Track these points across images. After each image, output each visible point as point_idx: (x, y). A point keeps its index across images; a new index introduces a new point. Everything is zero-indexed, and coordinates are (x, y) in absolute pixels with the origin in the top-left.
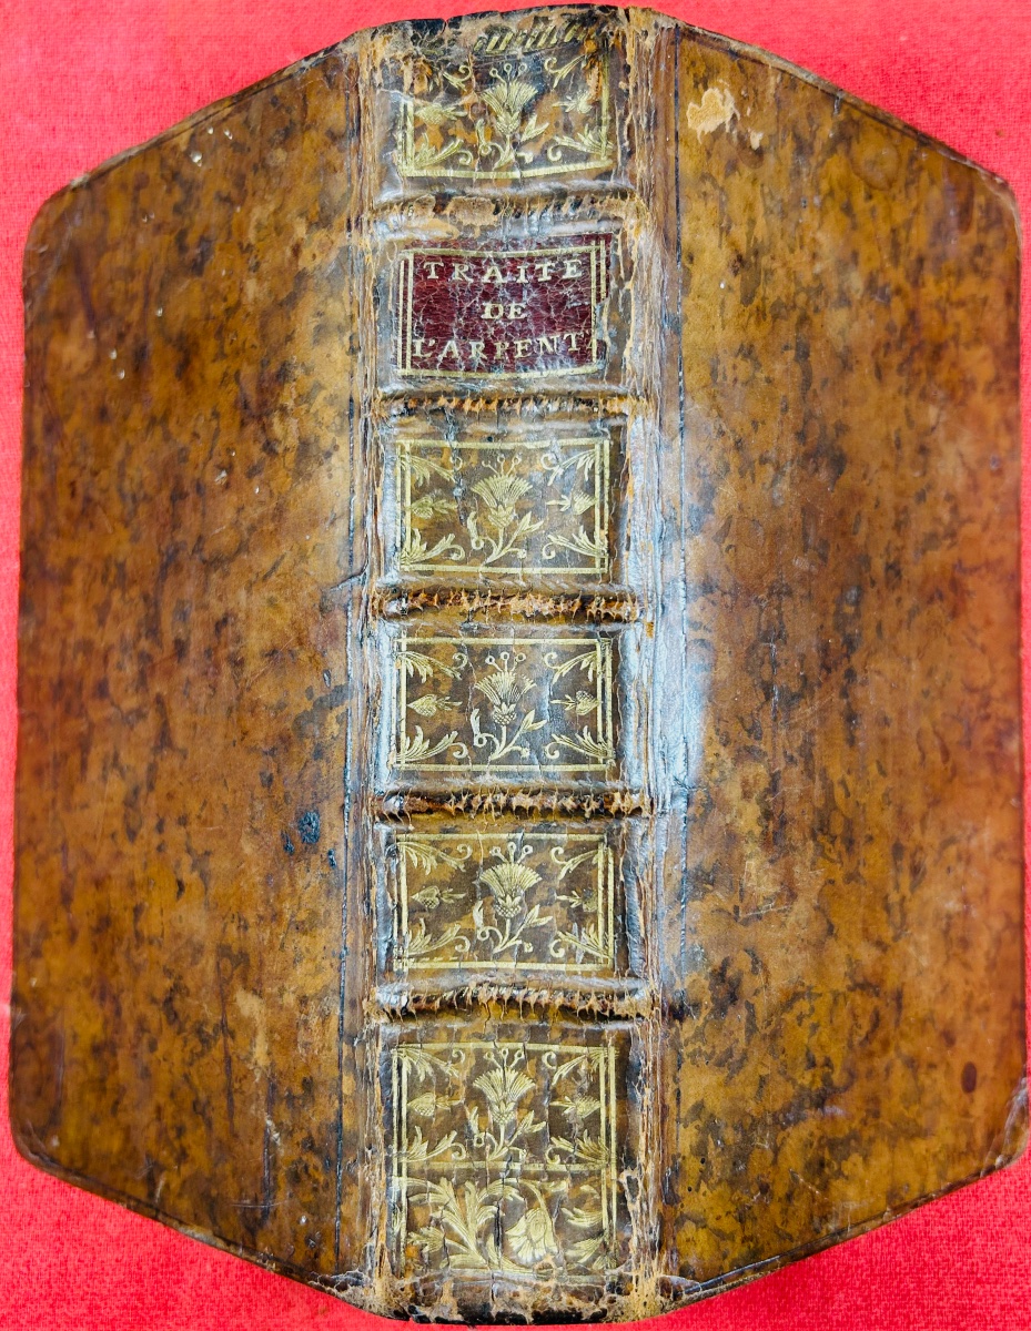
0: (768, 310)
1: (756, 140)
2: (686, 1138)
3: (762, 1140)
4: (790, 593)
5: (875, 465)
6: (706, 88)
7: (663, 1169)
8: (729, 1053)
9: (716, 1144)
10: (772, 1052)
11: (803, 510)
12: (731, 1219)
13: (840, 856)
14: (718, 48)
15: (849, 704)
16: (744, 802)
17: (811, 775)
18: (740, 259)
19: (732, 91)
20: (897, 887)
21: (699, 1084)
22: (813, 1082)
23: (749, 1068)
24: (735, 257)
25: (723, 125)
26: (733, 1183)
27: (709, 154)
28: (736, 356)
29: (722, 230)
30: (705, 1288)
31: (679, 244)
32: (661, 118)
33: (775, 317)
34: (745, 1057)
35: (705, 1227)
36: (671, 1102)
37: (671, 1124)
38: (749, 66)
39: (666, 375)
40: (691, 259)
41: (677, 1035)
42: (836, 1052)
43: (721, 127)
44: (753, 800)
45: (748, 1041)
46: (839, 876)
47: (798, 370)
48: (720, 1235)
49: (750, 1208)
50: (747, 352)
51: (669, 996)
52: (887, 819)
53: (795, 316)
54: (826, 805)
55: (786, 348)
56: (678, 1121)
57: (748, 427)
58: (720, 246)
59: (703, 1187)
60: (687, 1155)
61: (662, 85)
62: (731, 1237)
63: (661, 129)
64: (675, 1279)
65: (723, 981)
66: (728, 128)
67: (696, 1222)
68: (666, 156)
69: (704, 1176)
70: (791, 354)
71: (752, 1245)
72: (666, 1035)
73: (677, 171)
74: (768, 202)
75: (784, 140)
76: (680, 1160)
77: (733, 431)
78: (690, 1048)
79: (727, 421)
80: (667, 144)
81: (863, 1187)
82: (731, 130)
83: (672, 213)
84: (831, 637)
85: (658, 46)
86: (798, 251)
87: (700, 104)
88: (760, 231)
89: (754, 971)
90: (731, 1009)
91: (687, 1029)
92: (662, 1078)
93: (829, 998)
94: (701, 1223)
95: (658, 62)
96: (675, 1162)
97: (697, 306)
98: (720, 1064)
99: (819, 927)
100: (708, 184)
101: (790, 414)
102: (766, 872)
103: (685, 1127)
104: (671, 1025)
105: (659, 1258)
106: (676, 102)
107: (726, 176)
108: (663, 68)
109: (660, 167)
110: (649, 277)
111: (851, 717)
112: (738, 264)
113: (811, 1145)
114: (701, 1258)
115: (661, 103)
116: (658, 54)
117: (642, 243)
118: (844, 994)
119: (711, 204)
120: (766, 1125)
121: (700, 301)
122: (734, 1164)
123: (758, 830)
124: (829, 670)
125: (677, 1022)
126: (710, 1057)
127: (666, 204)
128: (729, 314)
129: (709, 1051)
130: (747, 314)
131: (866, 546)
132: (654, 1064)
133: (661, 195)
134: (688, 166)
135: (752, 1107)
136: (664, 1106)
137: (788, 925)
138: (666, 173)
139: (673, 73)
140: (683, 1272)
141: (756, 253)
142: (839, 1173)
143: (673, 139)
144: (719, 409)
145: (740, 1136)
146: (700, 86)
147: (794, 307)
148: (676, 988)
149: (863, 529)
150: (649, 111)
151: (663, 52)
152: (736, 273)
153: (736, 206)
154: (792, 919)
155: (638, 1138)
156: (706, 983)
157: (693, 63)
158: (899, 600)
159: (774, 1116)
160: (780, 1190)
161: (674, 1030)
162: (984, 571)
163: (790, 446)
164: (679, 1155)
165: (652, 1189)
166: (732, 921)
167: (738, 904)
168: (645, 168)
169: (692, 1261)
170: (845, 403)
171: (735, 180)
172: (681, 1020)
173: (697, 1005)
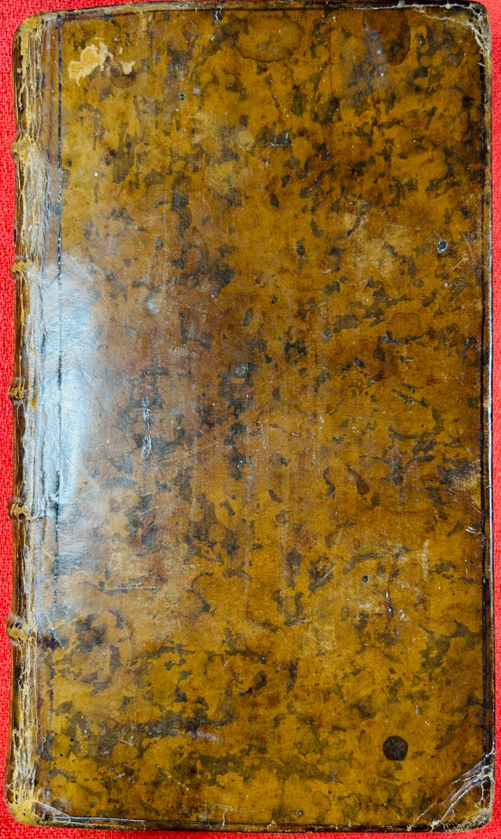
0: (140, 182)
1: (127, 69)
2: (58, 723)
3: (126, 739)
4: (165, 373)
5: (269, 272)
6: (83, 47)
7: (39, 737)
8: (95, 676)
9: (83, 732)
10: (138, 683)
11: (181, 314)
12: (97, 783)
13: (219, 556)
14: (94, 17)
15: (234, 449)
16: (112, 514)
17: (187, 498)
18: (112, 153)
19: (105, 42)
20: (292, 585)
21: (66, 690)
22: (183, 711)
23: (113, 689)
24: (108, 153)
25: (99, 66)
26: (99, 760)
27: (86, 90)
28: (108, 219)
29: (95, 138)
30: (72, 820)
31: (59, 156)
32: (47, 80)
33: (148, 185)
34: (108, 681)
35: (74, 782)
36: (46, 698)
37: (45, 709)
38: (121, 20)
39: (48, 242)
40: (70, 163)
41: (50, 656)
42: (213, 697)
43: (96, 71)
44: (121, 513)
45: (113, 672)
46: (217, 570)
47: (174, 217)
48: (88, 792)
49: (115, 781)
50: (120, 214)
51: (44, 631)
52: (283, 534)
53: (171, 180)
54: (204, 520)
55: (161, 203)
56: (52, 710)
57: (120, 264)
58: (94, 149)
59: (72, 757)
60: (58, 733)
61: (48, 59)
62: (99, 795)
63: (48, 86)
64: (48, 807)
65: (89, 629)
66: (102, 68)
67: (67, 777)
68: (52, 103)
69: (72, 749)
70: (167, 207)
71: (118, 806)
72: (41, 655)
73: (60, 109)
74: (141, 107)
75: (158, 59)
76: (53, 735)
77: (104, 269)
78: (61, 667)
79: (98, 263)
80: (52, 94)
81: (243, 799)
82: (105, 69)
83: (55, 138)
84: (215, 402)
85: (44, 35)
86: (174, 132)
87: (78, 60)
88: (133, 128)
89: (119, 626)
90: (96, 648)
91: (57, 655)
92: (38, 681)
93: (203, 656)
94: (71, 778)
95: (45, 45)
96: (48, 735)
97: (75, 193)
98: (86, 681)
99: (192, 604)
100: (85, 110)
101: (166, 249)
102: (133, 562)
103: (57, 715)
104: (44, 649)
105: (35, 790)
106: (60, 65)
107: (101, 100)
108: (49, 47)
109: (46, 111)
110: (36, 183)
111: (236, 458)
112: (111, 157)
113: (181, 755)
114: (70, 800)
115: (47, 70)
116: (44, 41)
117: (31, 164)
118: (222, 656)
119: (86, 123)
120: (130, 730)
121: (78, 189)
122: (100, 749)
123: (125, 534)
124: (211, 425)
125: (49, 649)
126: (77, 676)
127: (51, 134)
128: (102, 192)
129: (77, 672)
130: (119, 189)
131: (259, 333)
132: (31, 671)
133: (46, 129)
134: (68, 103)
135: (116, 714)
136: (39, 699)
137: (156, 600)
138: (51, 114)
139: (57, 48)
140: (54, 804)
141: (129, 145)
142: (213, 782)
143: (57, 90)
144: (90, 256)
145: (104, 732)
146: (79, 48)
147: (171, 172)
148: (49, 628)
149: (256, 320)
150: (38, 78)
151: (49, 38)
152: (108, 163)
153: (109, 119)
154: (160, 595)
155: (19, 714)
156: (74, 628)
157: (73, 35)
158: (303, 370)
159: (139, 726)
160: (146, 776)
161: (47, 653)
162: (425, 339)
163: (165, 270)
164: (53, 732)
165: (29, 746)
166: (98, 592)
167: (104, 580)
168: (34, 116)
169: (63, 800)
170: (231, 231)
171: (109, 101)
172: (53, 648)
173: (65, 641)
